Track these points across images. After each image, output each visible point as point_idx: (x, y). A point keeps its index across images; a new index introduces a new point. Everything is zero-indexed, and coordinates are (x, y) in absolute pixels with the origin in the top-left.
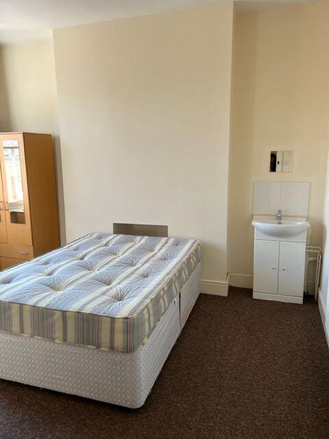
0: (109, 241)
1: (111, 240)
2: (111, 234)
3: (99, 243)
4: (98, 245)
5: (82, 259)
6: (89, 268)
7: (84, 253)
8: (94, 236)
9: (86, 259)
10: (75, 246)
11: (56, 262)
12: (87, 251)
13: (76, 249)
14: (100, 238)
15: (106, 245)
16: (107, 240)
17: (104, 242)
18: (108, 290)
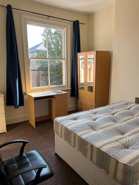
0: (131, 107)
1: (132, 106)
2: (133, 103)
3: (125, 107)
4: (124, 108)
5: (113, 114)
6: (115, 121)
7: (115, 111)
8: (124, 103)
9: (115, 115)
10: (112, 107)
11: (100, 113)
12: (117, 111)
13: (112, 109)
14: (126, 104)
15: (129, 109)
16: (130, 106)
17: (128, 107)
18: (121, 139)
